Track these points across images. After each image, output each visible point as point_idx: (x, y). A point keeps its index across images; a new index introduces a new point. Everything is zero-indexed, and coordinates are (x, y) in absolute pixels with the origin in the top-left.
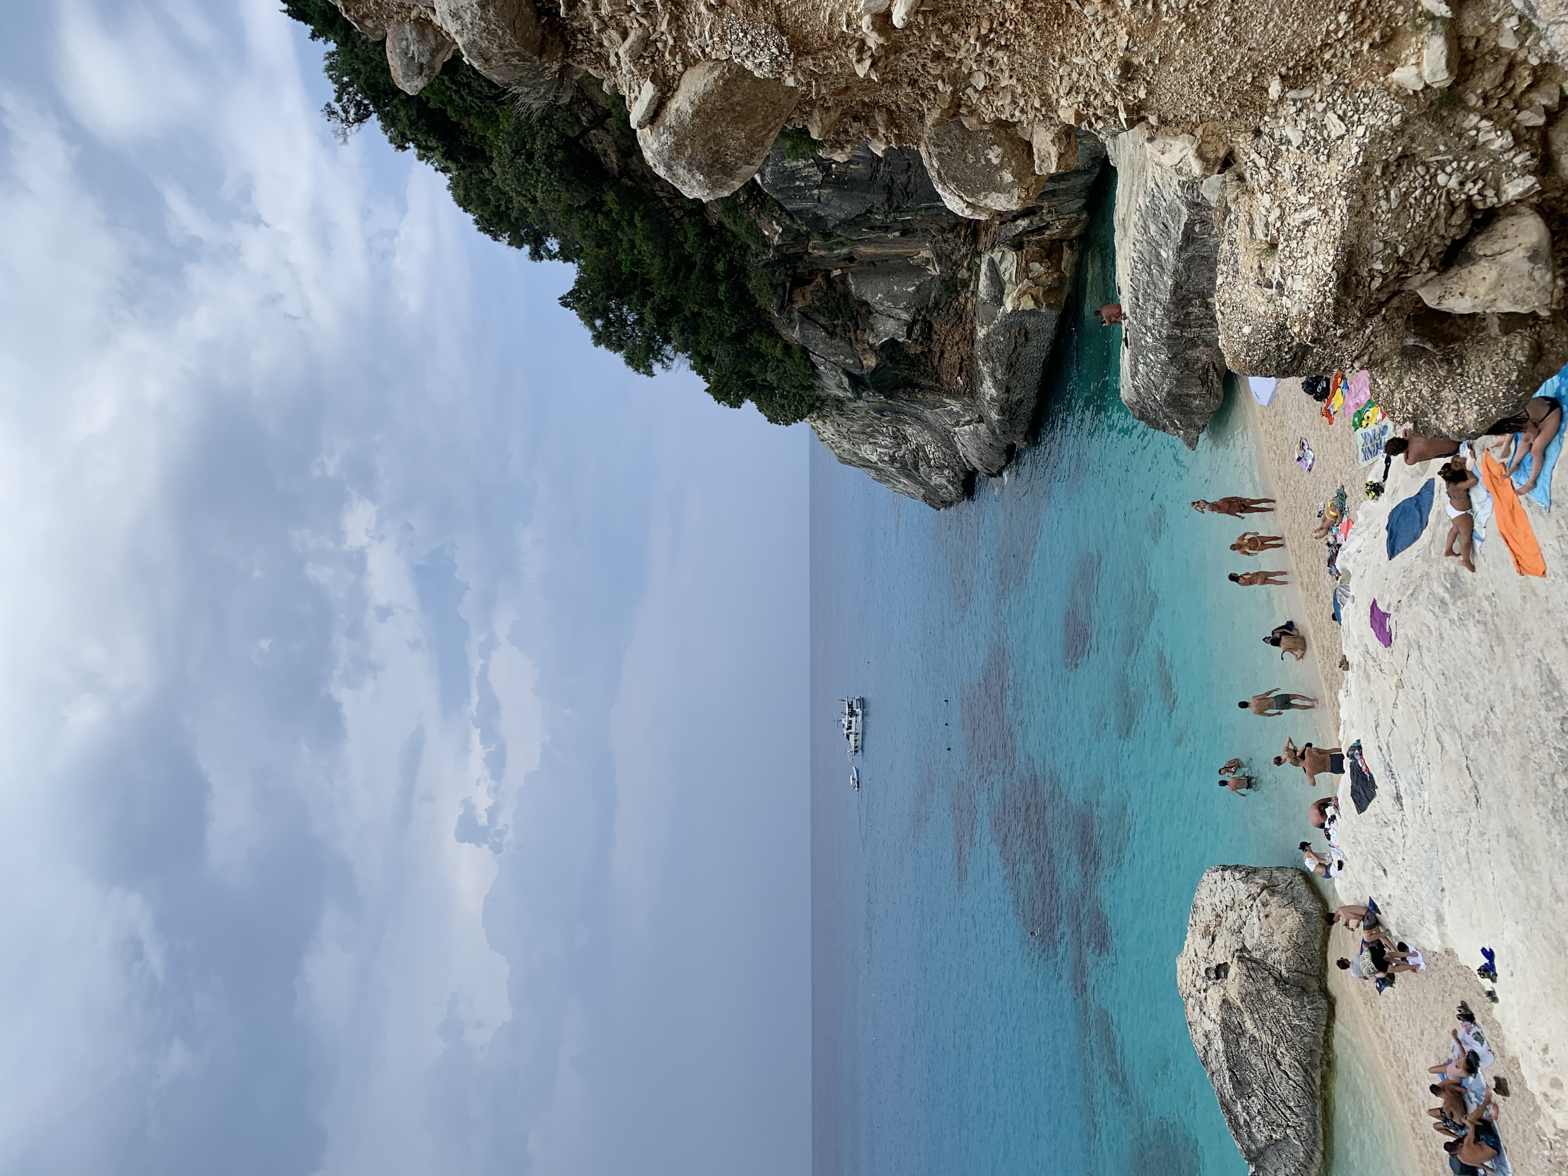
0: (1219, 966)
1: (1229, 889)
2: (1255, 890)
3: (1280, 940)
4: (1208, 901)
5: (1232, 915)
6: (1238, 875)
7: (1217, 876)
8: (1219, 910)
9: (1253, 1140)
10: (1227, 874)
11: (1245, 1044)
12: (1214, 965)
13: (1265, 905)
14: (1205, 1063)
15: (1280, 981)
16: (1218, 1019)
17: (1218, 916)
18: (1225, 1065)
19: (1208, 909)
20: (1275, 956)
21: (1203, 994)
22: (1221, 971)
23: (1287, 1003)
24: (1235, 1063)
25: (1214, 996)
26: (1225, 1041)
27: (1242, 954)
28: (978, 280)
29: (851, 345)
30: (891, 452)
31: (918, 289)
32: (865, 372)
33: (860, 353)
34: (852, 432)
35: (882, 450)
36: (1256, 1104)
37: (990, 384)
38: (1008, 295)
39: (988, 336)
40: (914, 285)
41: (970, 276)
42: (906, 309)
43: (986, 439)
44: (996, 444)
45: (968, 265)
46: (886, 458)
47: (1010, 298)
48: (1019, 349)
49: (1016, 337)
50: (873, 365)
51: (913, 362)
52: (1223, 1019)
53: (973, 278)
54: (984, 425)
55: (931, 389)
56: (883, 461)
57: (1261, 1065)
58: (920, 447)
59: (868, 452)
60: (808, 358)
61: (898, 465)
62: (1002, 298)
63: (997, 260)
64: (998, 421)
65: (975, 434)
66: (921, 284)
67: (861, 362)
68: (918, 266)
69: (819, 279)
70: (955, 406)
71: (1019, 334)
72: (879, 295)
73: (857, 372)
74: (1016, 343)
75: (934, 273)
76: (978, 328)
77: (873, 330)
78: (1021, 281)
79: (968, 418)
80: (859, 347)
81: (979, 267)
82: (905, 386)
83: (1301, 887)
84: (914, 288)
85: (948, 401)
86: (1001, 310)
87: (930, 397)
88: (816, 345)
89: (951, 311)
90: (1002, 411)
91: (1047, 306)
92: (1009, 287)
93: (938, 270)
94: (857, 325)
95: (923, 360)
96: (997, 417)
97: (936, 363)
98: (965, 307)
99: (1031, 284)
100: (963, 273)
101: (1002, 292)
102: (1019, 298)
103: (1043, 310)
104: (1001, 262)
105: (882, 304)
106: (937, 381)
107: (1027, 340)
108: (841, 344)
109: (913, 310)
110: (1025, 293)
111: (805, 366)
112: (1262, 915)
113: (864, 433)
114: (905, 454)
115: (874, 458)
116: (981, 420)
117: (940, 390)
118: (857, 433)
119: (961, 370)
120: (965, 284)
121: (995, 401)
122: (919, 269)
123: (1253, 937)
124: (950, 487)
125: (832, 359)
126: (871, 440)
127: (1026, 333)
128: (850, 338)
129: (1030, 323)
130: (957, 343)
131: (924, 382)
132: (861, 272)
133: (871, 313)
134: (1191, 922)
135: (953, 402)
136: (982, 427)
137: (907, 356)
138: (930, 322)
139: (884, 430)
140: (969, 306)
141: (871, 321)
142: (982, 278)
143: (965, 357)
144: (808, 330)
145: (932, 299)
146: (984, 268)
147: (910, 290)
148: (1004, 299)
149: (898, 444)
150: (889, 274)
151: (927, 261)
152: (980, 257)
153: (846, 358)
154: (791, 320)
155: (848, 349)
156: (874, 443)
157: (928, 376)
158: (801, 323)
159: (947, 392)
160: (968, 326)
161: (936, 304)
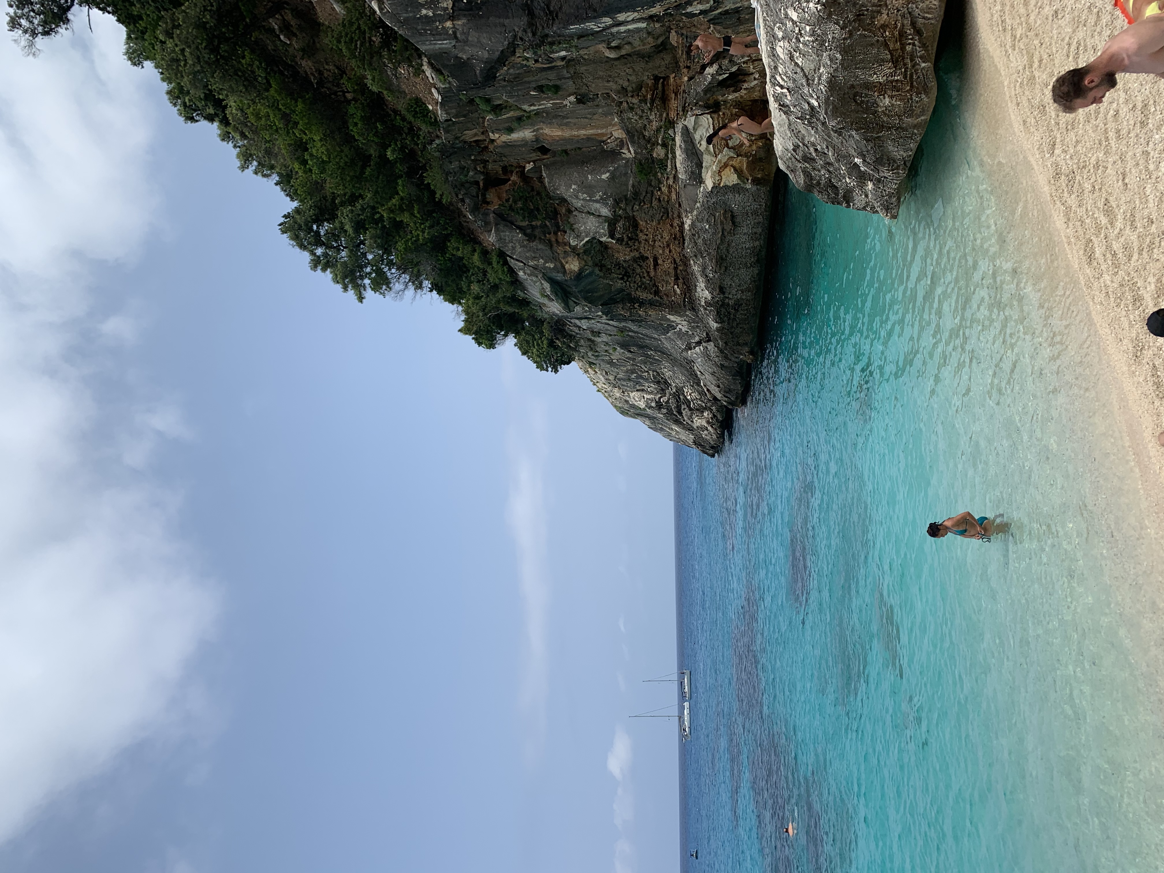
28: (674, 157)
29: (551, 247)
30: (657, 398)
31: (612, 178)
32: (567, 278)
33: (561, 256)
34: (619, 379)
35: (649, 397)
37: (703, 285)
38: (707, 168)
39: (693, 225)
40: (608, 171)
41: (666, 155)
42: (604, 202)
43: (717, 359)
45: (663, 140)
46: (653, 404)
47: (709, 174)
48: (728, 238)
49: (722, 223)
50: (576, 269)
51: (626, 271)
53: (670, 156)
54: (712, 343)
55: (652, 304)
56: (651, 407)
58: (679, 390)
59: (637, 399)
60: (506, 263)
62: (700, 173)
63: (690, 127)
64: (718, 330)
65: (707, 355)
66: (616, 169)
67: (563, 267)
68: (612, 151)
69: (514, 178)
70: (682, 324)
71: (725, 218)
72: (573, 187)
73: (559, 277)
74: (723, 229)
75: (628, 155)
76: (684, 219)
77: (573, 231)
78: (721, 152)
79: (697, 339)
80: (560, 250)
81: (674, 140)
82: (622, 301)
84: (608, 174)
85: (672, 318)
86: (702, 188)
87: (653, 314)
88: (514, 248)
89: (655, 203)
90: (719, 319)
91: (753, 181)
92: (707, 159)
93: (632, 152)
94: (558, 227)
95: (637, 268)
96: (715, 325)
97: (651, 272)
98: (668, 197)
99: (732, 154)
100: (659, 152)
101: (700, 165)
102: (720, 172)
103: (749, 186)
104: (695, 129)
105: (577, 197)
106: (656, 293)
107: (734, 223)
108: (540, 246)
109: (610, 202)
110: (726, 165)
111: (503, 272)
113: (629, 380)
114: (669, 399)
115: (642, 404)
116: (709, 339)
117: (661, 305)
118: (624, 380)
119: (677, 278)
120: (662, 164)
121: (711, 305)
122: (614, 154)
124: (709, 428)
125: (531, 263)
126: (637, 387)
127: (733, 217)
128: (550, 241)
129: (736, 202)
130: (668, 245)
131: (644, 295)
132: (554, 163)
133: (569, 211)
135: (677, 319)
136: (710, 345)
137: (618, 265)
138: (635, 220)
139: (646, 375)
140: (674, 196)
141: (571, 220)
142: (678, 152)
143: (679, 260)
144: (503, 231)
145: (630, 187)
146: (678, 139)
147: (604, 177)
148: (703, 174)
149: (663, 390)
150: (583, 163)
151: (622, 144)
152: (674, 128)
153: (546, 262)
154: (487, 223)
155: (548, 252)
156: (643, 390)
157: (646, 288)
158: (496, 225)
159: (668, 307)
160: (676, 222)
161: (636, 194)
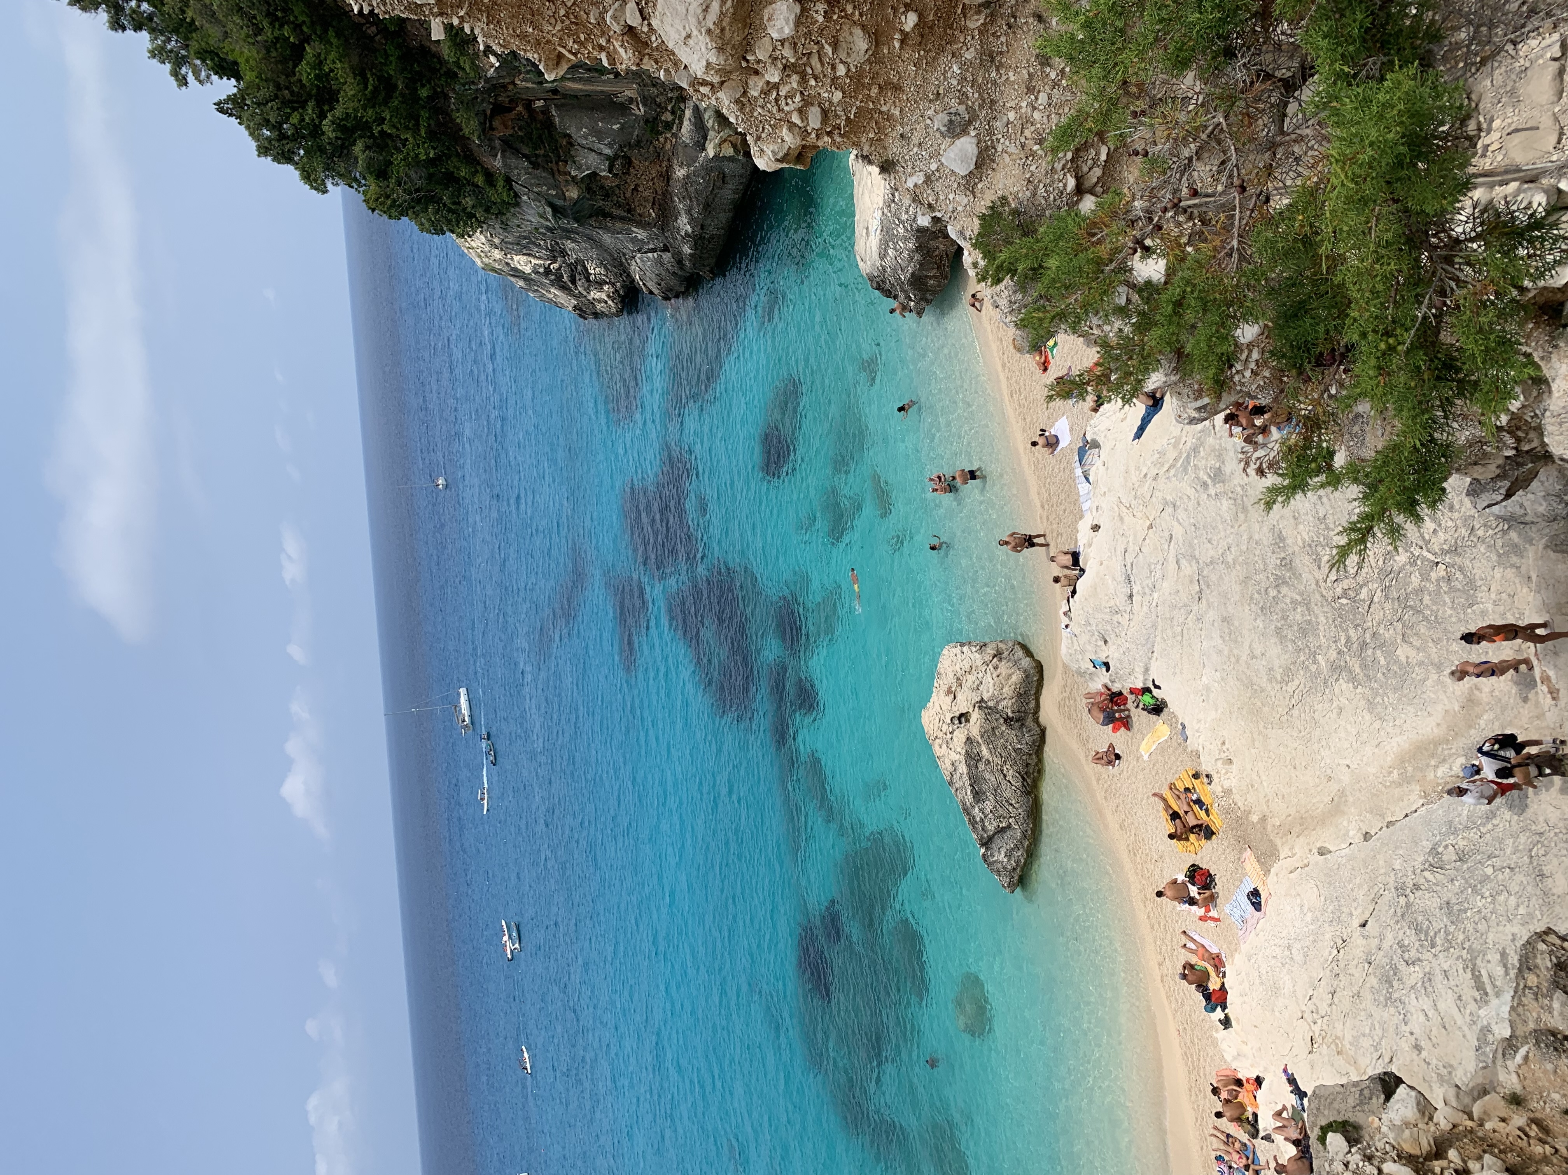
0: (962, 715)
1: (968, 659)
2: (988, 658)
3: (1008, 691)
4: (950, 669)
5: (971, 678)
6: (974, 649)
7: (958, 650)
8: (959, 675)
9: (984, 829)
10: (965, 649)
11: (982, 766)
12: (957, 714)
13: (996, 668)
14: (951, 783)
15: (1007, 720)
16: (963, 752)
17: (958, 679)
18: (967, 783)
19: (951, 675)
20: (1004, 703)
21: (949, 736)
22: (963, 717)
23: (1011, 735)
24: (975, 780)
25: (960, 736)
26: (969, 766)
27: (981, 704)
28: (681, 123)
29: (553, 176)
30: (546, 264)
31: (622, 129)
32: (567, 204)
33: (562, 184)
34: (506, 243)
35: (537, 262)
36: (988, 806)
37: (685, 221)
38: (711, 141)
39: (688, 176)
40: (619, 123)
41: (674, 120)
42: (610, 145)
43: (671, 268)
44: (679, 272)
45: (673, 108)
46: (541, 270)
47: (712, 145)
48: (716, 191)
49: (714, 180)
50: (575, 197)
51: (607, 194)
52: (967, 752)
53: (677, 121)
54: (669, 255)
55: (622, 219)
56: (537, 273)
57: (993, 779)
58: (579, 261)
59: (522, 263)
60: (511, 188)
61: (553, 277)
62: (704, 143)
64: (690, 255)
65: (660, 262)
66: (626, 122)
67: (564, 193)
68: (622, 105)
69: (520, 108)
70: (641, 234)
71: (717, 177)
72: (583, 130)
73: (559, 203)
74: (714, 185)
75: (637, 112)
76: (677, 168)
77: (575, 163)
79: (651, 246)
80: (561, 178)
81: (683, 111)
82: (597, 215)
83: (1020, 653)
84: (618, 125)
85: (635, 230)
86: (703, 154)
87: (619, 225)
88: (520, 175)
89: (651, 148)
90: (695, 247)
91: (744, 154)
92: (711, 134)
93: (642, 110)
94: (559, 157)
95: (617, 192)
96: (689, 251)
97: (628, 195)
98: (664, 146)
100: (667, 116)
101: (705, 138)
102: (720, 144)
103: (741, 158)
105: (586, 139)
106: (629, 211)
107: (723, 182)
108: (544, 175)
109: (616, 146)
110: (725, 140)
111: (509, 195)
112: (994, 676)
113: (519, 244)
114: (561, 267)
115: (528, 269)
116: (665, 249)
117: (630, 220)
118: (511, 243)
119: (654, 204)
120: (668, 126)
121: (690, 236)
122: (623, 108)
123: (988, 691)
124: (610, 302)
125: (535, 190)
126: (525, 251)
127: (724, 177)
128: (552, 169)
129: (728, 168)
130: (653, 179)
131: (617, 212)
132: (563, 105)
133: (572, 145)
134: (936, 685)
135: (641, 231)
136: (667, 256)
137: (602, 187)
138: (630, 158)
139: (542, 243)
140: (668, 146)
141: (573, 153)
142: (686, 123)
143: (660, 192)
144: (509, 158)
145: (634, 136)
146: (688, 113)
147: (614, 127)
148: (707, 145)
149: (554, 257)
150: (592, 109)
151: (631, 100)
152: (684, 102)
153: (549, 189)
154: (493, 148)
155: (551, 181)
156: (529, 255)
157: (620, 206)
158: (503, 152)
159: (637, 222)
160: (665, 164)
161: (639, 142)
